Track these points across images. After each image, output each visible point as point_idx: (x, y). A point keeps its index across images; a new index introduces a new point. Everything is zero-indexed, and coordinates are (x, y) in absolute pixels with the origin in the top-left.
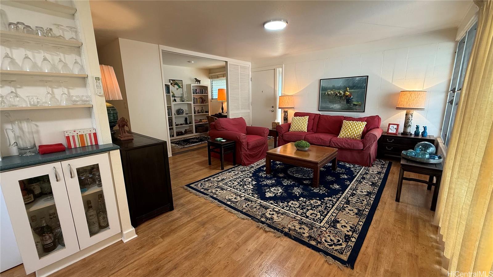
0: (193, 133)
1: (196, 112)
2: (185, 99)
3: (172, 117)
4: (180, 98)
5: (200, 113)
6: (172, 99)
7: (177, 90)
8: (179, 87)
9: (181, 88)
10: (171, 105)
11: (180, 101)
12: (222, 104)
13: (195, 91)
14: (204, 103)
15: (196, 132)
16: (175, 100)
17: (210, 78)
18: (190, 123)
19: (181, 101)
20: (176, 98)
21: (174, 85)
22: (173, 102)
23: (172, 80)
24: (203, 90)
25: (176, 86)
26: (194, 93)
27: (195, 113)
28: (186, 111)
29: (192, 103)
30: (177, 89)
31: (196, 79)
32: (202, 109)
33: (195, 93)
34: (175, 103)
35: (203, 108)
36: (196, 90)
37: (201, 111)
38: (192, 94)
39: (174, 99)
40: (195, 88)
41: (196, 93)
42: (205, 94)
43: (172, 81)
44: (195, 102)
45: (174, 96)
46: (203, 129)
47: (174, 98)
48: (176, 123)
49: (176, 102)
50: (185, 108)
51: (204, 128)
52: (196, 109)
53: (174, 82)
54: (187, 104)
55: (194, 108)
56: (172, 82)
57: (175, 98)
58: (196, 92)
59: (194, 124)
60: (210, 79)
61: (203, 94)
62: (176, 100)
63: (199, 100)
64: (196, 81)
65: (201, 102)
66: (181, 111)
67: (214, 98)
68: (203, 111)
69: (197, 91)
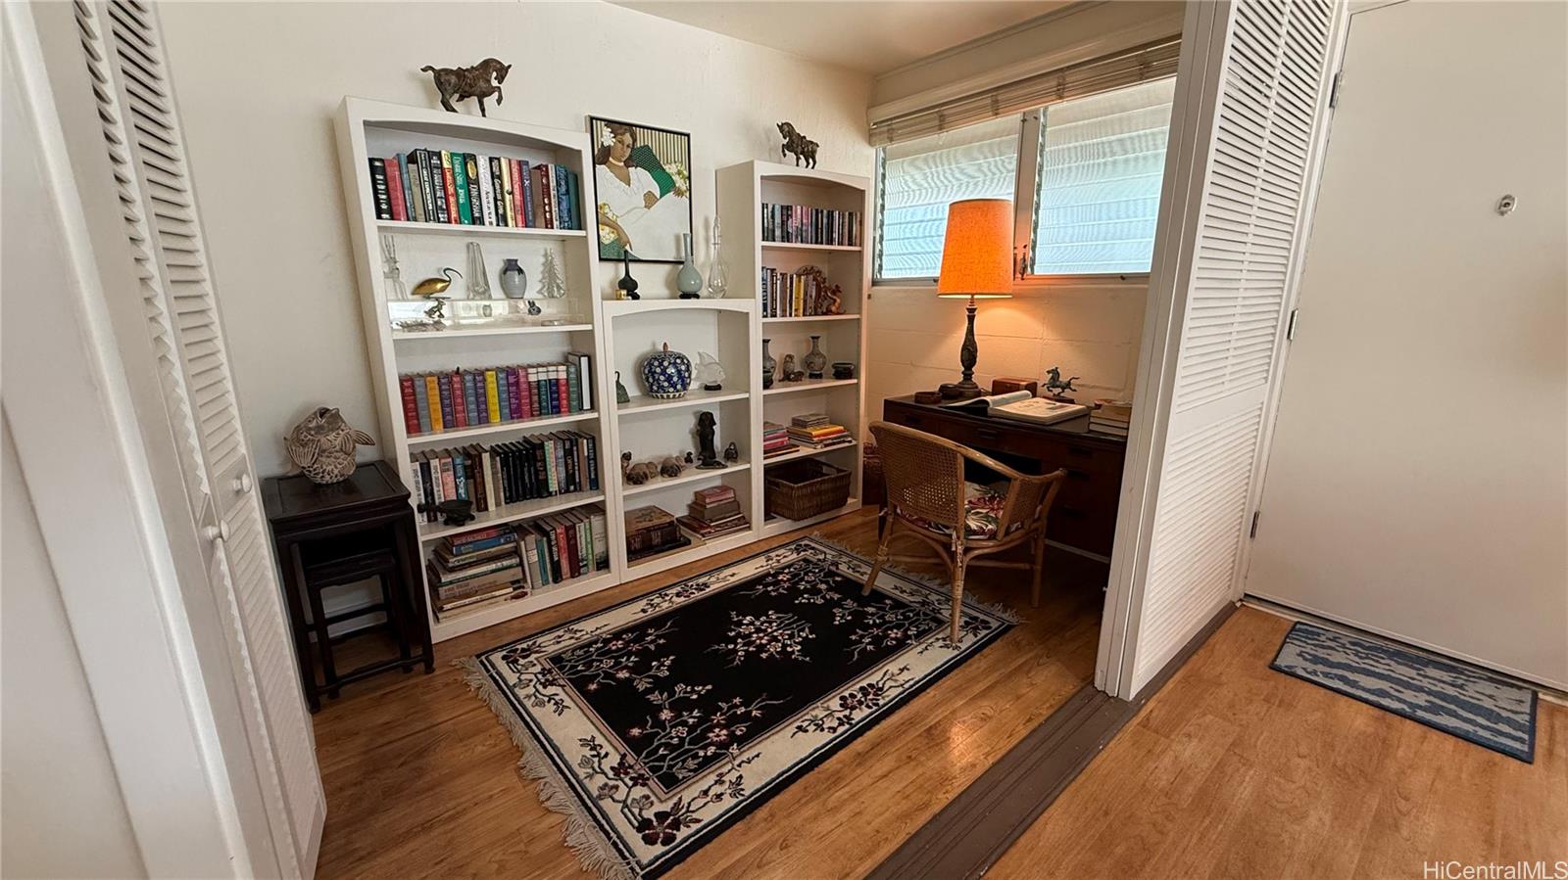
0: (745, 523)
1: (777, 376)
2: (706, 277)
3: (598, 420)
4: (667, 267)
5: (798, 377)
6: (603, 275)
7: (648, 206)
8: (667, 185)
9: (679, 193)
10: (592, 323)
11: (665, 292)
12: (971, 319)
13: (778, 220)
14: (828, 312)
15: (769, 516)
16: (629, 287)
17: (871, 137)
18: (732, 455)
19: (673, 297)
20: (636, 272)
21: (627, 164)
22: (604, 298)
23: (609, 123)
24: (830, 215)
25: (638, 174)
26: (768, 234)
27: (768, 383)
28: (705, 365)
29: (753, 306)
30: (650, 200)
31: (786, 129)
32: (815, 353)
33: (778, 233)
34: (627, 306)
35: (822, 348)
36: (787, 211)
37: (808, 363)
38: (759, 243)
39: (623, 275)
40: (778, 200)
41: (786, 237)
42: (841, 243)
43: (607, 131)
44: (774, 300)
45: (618, 255)
46: (820, 493)
47: (622, 266)
48: (626, 457)
49: (636, 297)
50: (699, 344)
51: (824, 487)
52: (776, 353)
53: (628, 138)
54: (713, 319)
55: (765, 342)
56: (607, 138)
57: (632, 266)
58: (783, 223)
59: (757, 464)
60: (871, 143)
61: (830, 241)
62: (635, 285)
63: (799, 288)
64: (788, 147)
65: (811, 303)
66: (671, 370)
67: (886, 275)
68: (818, 361)
69: (794, 224)
